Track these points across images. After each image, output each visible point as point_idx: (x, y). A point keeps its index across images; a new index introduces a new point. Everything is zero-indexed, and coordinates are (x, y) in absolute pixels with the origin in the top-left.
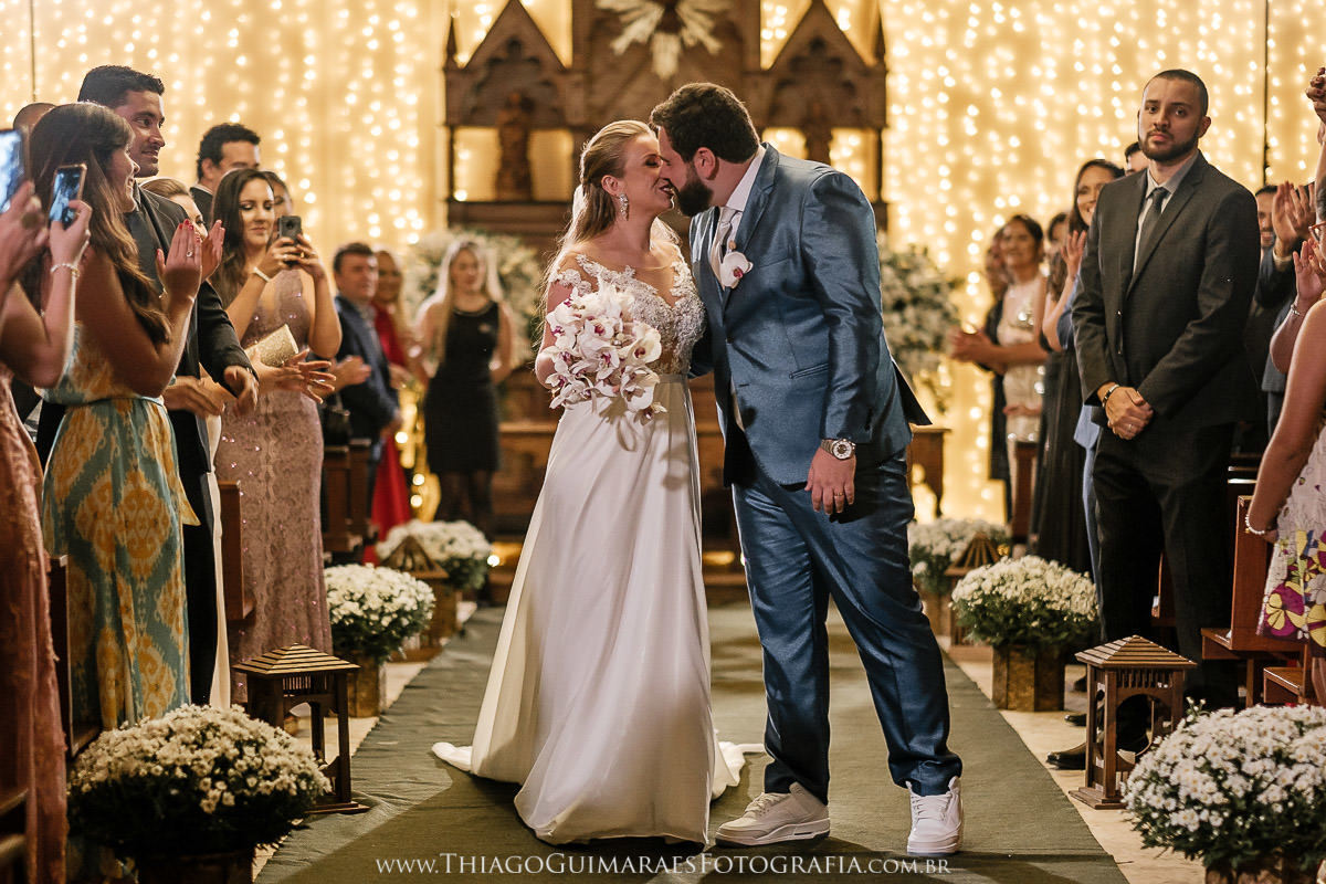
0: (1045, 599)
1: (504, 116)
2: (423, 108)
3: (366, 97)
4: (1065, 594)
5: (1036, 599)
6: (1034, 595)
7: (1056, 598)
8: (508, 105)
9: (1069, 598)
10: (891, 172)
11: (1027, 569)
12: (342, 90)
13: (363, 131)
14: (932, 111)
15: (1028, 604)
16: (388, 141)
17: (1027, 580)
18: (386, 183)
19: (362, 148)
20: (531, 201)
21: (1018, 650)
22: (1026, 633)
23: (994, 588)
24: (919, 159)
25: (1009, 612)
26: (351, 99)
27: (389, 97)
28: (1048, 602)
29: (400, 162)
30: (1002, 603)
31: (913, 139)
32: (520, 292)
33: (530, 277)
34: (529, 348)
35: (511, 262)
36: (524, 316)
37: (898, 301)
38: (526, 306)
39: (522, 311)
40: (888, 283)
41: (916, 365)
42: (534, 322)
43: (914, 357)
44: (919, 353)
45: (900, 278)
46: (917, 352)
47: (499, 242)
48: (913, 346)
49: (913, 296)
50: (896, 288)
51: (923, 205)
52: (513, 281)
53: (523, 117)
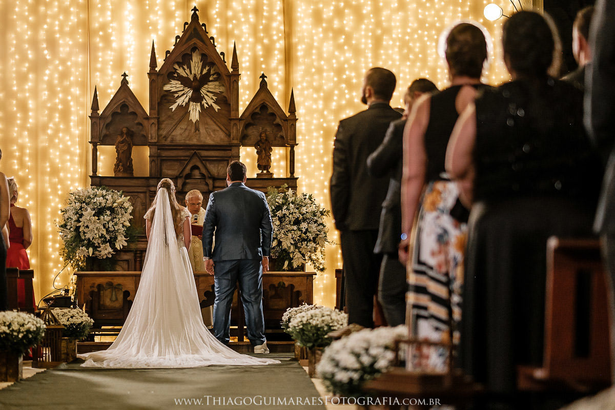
0: (331, 324)
1: (120, 139)
2: (81, 136)
3: (57, 131)
4: (340, 323)
5: (327, 325)
6: (326, 323)
7: (336, 324)
8: (122, 134)
9: (342, 325)
10: (297, 165)
11: (323, 312)
12: (45, 127)
13: (55, 146)
14: (317, 138)
15: (322, 327)
16: (66, 151)
17: (323, 316)
18: (66, 170)
19: (54, 154)
21: (319, 350)
22: (322, 341)
23: (308, 320)
24: (311, 160)
25: (315, 331)
26: (49, 132)
27: (67, 130)
28: (332, 326)
29: (71, 161)
30: (311, 327)
31: (308, 151)
32: (122, 215)
33: (128, 208)
34: (125, 241)
35: (118, 201)
36: (123, 226)
37: (296, 219)
38: (124, 221)
39: (122, 224)
40: (292, 211)
41: (306, 248)
42: (128, 229)
43: (304, 245)
44: (307, 243)
45: (297, 209)
46: (306, 242)
47: (113, 192)
48: (304, 240)
49: (303, 217)
50: (295, 213)
51: (313, 181)
52: (119, 210)
53: (128, 139)
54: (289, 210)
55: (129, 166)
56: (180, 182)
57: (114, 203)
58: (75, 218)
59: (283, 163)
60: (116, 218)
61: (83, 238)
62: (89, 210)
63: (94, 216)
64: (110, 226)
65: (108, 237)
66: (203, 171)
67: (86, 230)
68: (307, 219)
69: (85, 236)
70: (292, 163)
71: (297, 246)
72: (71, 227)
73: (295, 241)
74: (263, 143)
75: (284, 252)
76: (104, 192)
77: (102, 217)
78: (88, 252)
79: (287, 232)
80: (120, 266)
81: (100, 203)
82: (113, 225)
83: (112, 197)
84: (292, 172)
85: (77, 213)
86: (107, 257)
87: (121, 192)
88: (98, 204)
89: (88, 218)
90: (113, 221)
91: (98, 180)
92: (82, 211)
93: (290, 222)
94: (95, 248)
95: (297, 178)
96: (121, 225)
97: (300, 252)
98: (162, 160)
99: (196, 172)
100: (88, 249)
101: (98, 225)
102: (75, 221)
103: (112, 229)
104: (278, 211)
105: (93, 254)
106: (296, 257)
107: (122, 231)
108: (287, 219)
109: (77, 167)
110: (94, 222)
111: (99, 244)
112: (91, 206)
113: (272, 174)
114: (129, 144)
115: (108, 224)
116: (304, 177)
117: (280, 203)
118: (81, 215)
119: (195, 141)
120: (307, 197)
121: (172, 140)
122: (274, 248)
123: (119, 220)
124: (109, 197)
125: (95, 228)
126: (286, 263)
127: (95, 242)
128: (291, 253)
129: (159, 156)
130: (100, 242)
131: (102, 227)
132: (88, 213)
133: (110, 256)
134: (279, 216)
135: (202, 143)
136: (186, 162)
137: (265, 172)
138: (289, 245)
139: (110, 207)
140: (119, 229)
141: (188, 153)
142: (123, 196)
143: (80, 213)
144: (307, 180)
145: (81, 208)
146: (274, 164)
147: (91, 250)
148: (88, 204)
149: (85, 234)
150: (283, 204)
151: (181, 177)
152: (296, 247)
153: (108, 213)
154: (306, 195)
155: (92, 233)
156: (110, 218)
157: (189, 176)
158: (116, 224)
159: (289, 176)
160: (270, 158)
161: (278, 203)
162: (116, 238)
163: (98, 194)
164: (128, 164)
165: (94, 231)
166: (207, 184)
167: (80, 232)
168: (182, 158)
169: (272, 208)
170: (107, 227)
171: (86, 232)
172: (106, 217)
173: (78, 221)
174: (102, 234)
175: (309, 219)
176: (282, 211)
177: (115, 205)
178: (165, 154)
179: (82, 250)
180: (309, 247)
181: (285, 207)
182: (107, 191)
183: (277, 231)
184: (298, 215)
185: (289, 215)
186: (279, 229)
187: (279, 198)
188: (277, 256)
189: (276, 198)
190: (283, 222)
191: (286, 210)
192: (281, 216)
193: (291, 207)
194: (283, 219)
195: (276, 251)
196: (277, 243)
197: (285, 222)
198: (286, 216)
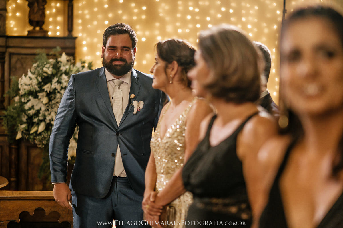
40: (65, 84)
59: (60, 18)
70: (70, 19)
95: (75, 38)
104: (46, 84)
108: (58, 95)
113: (46, 32)
116: (85, 35)
117: (50, 73)
120: (86, 65)
122: (40, 134)
134: (47, 91)
137: (37, 29)
150: (53, 75)
154: (84, 62)
159: (66, 34)
161: (46, 73)
169: (38, 80)
176: (51, 84)
181: (56, 79)
183: (46, 111)
185: (61, 90)
186: (48, 108)
187: (48, 65)
188: (44, 145)
189: (44, 67)
190: (53, 100)
191: (56, 84)
192: (50, 92)
193: (64, 79)
194: (53, 96)
195: (43, 138)
196: (44, 127)
197: (56, 99)
198: (56, 91)
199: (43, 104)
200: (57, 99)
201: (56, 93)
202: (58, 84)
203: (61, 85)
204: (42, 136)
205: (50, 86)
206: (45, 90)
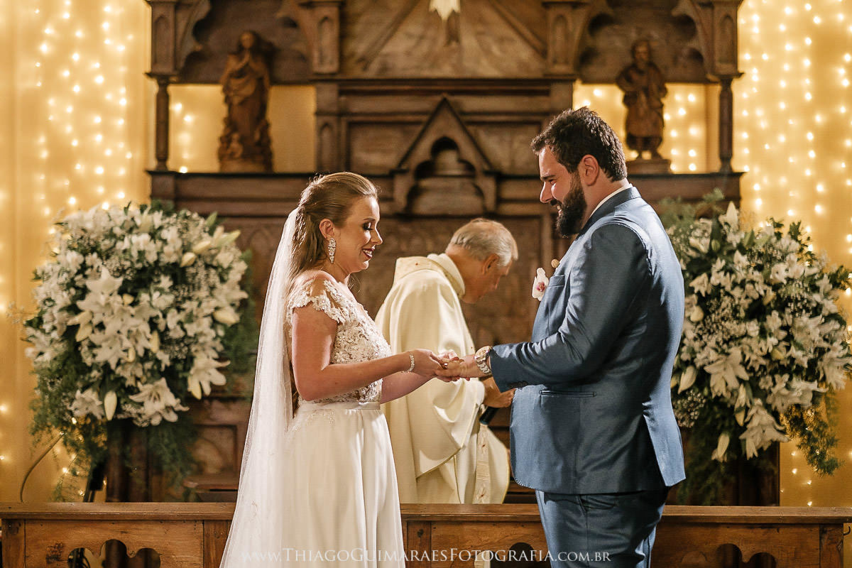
1: (233, 64)
2: (131, 60)
3: (66, 46)
8: (239, 51)
10: (741, 136)
12: (32, 36)
13: (60, 88)
14: (795, 58)
16: (91, 102)
18: (91, 156)
19: (59, 110)
20: (269, 174)
24: (778, 121)
26: (45, 48)
29: (106, 129)
31: (768, 96)
32: (212, 288)
33: (230, 268)
34: (220, 370)
35: (200, 246)
36: (215, 323)
37: (754, 301)
38: (217, 309)
39: (212, 316)
40: (741, 275)
41: (784, 396)
42: (232, 331)
43: (780, 386)
44: (790, 379)
45: (759, 268)
46: (786, 377)
47: (186, 217)
48: (782, 369)
49: (778, 295)
50: (753, 282)
51: (783, 181)
52: (202, 273)
53: (259, 67)
54: (732, 272)
55: (259, 144)
56: (401, 187)
57: (184, 252)
58: (63, 299)
59: (696, 131)
60: (190, 299)
61: (88, 361)
62: (105, 274)
63: (121, 292)
64: (171, 326)
65: (165, 359)
66: (470, 154)
67: (97, 338)
68: (789, 299)
69: (94, 356)
70: (726, 129)
71: (758, 387)
72: (54, 328)
73: (752, 370)
74: (641, 72)
75: (716, 409)
76: (157, 219)
77: (144, 297)
78: (103, 406)
79: (725, 342)
80: (212, 443)
81: (141, 253)
82: (180, 323)
83: (180, 233)
84: (726, 153)
85: (71, 284)
86: (164, 421)
87: (212, 218)
88: (135, 254)
89: (102, 300)
90: (179, 310)
91: (169, 182)
92: (85, 277)
93: (735, 310)
94: (126, 391)
95: (740, 174)
96: (206, 322)
97: (767, 407)
98: (352, 125)
99: (449, 158)
100: (102, 397)
101: (132, 323)
102: (61, 310)
103: (176, 333)
105: (119, 409)
106: (755, 422)
107: (209, 339)
108: (726, 301)
109: (121, 145)
110: (123, 311)
111: (138, 379)
112: (114, 262)
113: (667, 163)
114: (260, 80)
115: (165, 316)
116: (757, 170)
117: (704, 249)
118: (83, 293)
119: (446, 71)
120: (785, 231)
121: (384, 68)
122: (684, 393)
123: (199, 305)
124: (170, 234)
125: (124, 331)
126: (724, 442)
127: (126, 374)
128: (740, 409)
129: (341, 114)
130: (139, 373)
131: (145, 328)
132: (104, 283)
133: (173, 417)
134: (699, 293)
135: (468, 75)
136: (419, 129)
137: (647, 156)
138: (733, 384)
139: (176, 265)
140: (201, 334)
141: (426, 104)
142: (219, 230)
143: (79, 284)
144: (766, 180)
145: (83, 268)
146: (671, 134)
147: (111, 399)
148: (106, 255)
149: (95, 351)
150: (712, 255)
151: (403, 172)
152: (756, 391)
153: (166, 282)
154: (780, 225)
155: (117, 347)
156: (170, 299)
157: (427, 169)
158: (191, 318)
159: (716, 166)
160: (660, 116)
161: (696, 249)
162: (189, 361)
163: (138, 222)
164: (257, 136)
165: (121, 340)
166: (480, 193)
167: (79, 344)
168: (410, 118)
170: (162, 327)
171: (96, 342)
172: (158, 298)
173: (73, 309)
174: (147, 351)
175: (797, 301)
176: (710, 276)
177: (189, 257)
178: (361, 105)
179: (83, 399)
180: (795, 394)
181: (720, 264)
182: (168, 214)
183: (695, 339)
184: (760, 288)
185: (732, 289)
186: (701, 332)
187: (698, 233)
188: (694, 420)
189: (690, 235)
190: (714, 312)
191: (722, 274)
192: (706, 293)
193: (739, 262)
194: (714, 302)
195: (692, 405)
196: (692, 378)
197: (720, 310)
198: (722, 291)
199: (692, 322)
200: (723, 310)
201: (722, 295)
202: (725, 275)
203: (733, 276)
204: (689, 398)
205: (707, 279)
206: (696, 291)
